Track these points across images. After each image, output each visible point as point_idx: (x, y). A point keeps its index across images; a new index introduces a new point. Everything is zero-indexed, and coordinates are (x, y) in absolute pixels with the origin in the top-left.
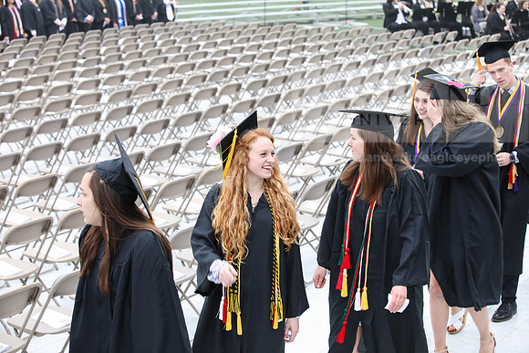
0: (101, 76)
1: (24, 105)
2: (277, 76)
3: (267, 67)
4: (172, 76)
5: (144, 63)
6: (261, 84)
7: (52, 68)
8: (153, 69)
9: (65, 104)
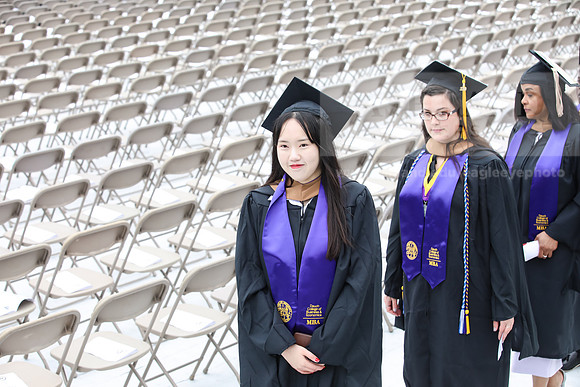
0: (309, 29)
1: (225, 61)
2: (503, 29)
3: (492, 19)
4: (387, 29)
5: (356, 15)
6: (486, 38)
7: (254, 21)
8: (367, 22)
9: (270, 60)
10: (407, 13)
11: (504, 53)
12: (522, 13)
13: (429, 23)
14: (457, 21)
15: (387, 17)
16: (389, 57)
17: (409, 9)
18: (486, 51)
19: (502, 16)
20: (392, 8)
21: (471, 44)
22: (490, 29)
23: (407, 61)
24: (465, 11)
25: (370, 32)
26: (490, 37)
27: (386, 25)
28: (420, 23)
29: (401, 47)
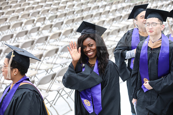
10: (22, 7)
11: (62, 23)
12: (69, 6)
13: (31, 11)
14: (43, 10)
15: (14, 9)
16: (15, 26)
17: (23, 6)
18: (55, 22)
19: (61, 8)
20: (16, 5)
21: (49, 19)
22: (56, 13)
23: (22, 27)
24: (46, 6)
25: (7, 15)
26: (56, 17)
27: (13, 12)
28: (27, 11)
29: (20, 22)
